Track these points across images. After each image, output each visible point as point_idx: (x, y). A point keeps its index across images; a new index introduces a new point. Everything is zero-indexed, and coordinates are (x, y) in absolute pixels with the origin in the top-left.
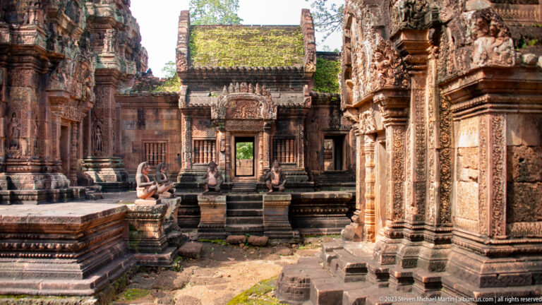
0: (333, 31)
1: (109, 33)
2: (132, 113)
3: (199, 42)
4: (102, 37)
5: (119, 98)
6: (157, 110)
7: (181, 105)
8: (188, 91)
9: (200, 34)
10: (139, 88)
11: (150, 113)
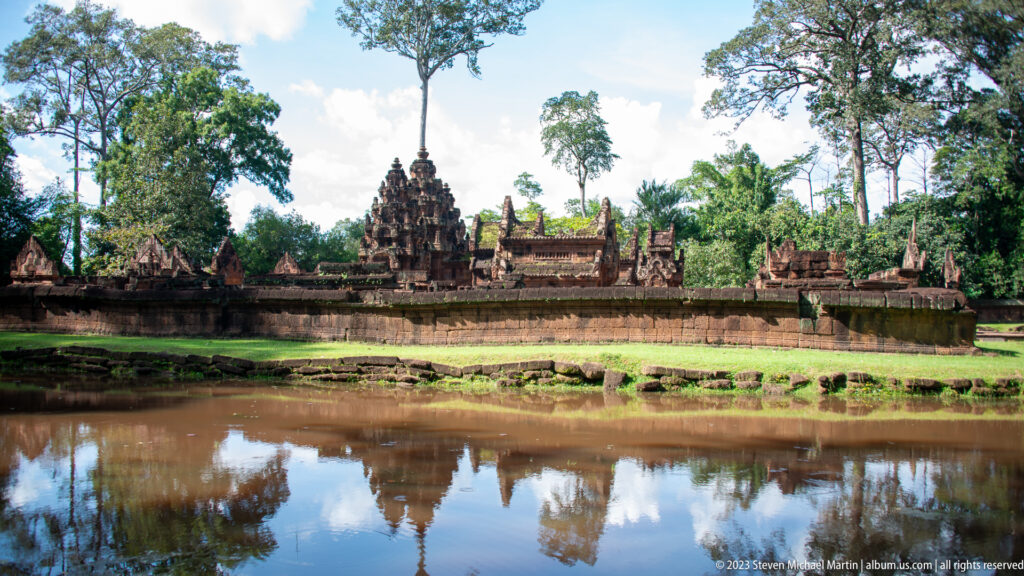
0: (748, 115)
1: (438, 233)
2: (449, 271)
3: (483, 234)
4: (434, 235)
5: (443, 263)
6: (461, 269)
7: (471, 268)
8: (475, 261)
9: (484, 228)
10: (452, 259)
11: (458, 271)
